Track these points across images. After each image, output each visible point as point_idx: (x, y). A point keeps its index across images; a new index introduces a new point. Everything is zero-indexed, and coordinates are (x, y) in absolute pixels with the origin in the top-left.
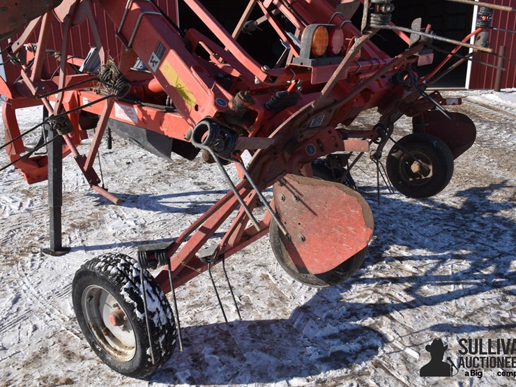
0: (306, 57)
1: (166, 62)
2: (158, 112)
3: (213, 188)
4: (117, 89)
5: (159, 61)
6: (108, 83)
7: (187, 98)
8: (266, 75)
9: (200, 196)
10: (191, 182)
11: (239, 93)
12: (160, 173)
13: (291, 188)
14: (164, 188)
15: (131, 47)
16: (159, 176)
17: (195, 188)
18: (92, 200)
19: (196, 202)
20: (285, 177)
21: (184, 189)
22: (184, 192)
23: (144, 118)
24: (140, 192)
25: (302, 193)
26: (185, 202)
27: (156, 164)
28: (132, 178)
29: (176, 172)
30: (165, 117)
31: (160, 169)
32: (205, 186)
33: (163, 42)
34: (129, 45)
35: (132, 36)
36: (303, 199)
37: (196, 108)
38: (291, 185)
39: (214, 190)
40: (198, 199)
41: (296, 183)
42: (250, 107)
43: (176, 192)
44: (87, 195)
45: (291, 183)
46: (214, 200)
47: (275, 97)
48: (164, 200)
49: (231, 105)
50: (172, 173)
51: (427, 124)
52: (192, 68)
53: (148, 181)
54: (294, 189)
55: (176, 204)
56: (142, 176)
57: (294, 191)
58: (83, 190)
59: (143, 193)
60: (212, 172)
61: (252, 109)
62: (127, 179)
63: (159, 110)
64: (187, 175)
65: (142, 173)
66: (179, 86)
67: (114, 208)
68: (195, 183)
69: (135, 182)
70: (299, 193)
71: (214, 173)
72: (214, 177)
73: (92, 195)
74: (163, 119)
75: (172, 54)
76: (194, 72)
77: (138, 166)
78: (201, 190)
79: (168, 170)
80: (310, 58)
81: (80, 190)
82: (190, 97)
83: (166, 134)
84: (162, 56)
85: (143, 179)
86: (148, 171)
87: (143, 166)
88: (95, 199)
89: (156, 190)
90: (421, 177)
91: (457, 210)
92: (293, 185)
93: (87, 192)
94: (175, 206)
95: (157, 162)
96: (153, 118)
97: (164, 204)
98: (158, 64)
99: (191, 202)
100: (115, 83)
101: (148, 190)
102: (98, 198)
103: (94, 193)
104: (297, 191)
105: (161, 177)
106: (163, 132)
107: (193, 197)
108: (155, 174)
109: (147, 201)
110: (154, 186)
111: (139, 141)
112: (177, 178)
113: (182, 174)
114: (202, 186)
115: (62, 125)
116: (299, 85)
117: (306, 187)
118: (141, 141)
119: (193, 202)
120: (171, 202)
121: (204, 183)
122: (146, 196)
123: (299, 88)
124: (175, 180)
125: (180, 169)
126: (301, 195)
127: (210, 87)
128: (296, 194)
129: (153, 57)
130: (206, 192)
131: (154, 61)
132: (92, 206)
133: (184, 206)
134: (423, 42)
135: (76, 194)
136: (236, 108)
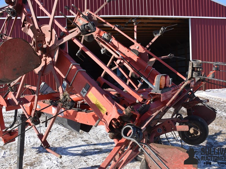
0: (157, 89)
1: (90, 93)
2: (74, 111)
3: (92, 142)
4: (70, 106)
5: (87, 92)
6: (65, 103)
7: (102, 109)
8: (142, 99)
9: (86, 147)
10: (80, 140)
11: (129, 107)
12: (65, 136)
13: (153, 150)
14: (69, 143)
15: (71, 85)
16: (65, 137)
17: (83, 143)
18: (35, 151)
19: (85, 150)
20: (150, 145)
21: (78, 144)
22: (78, 145)
23: (67, 114)
24: (57, 146)
25: (159, 152)
26: (79, 150)
27: (63, 132)
28: (53, 139)
29: (73, 135)
30: (77, 114)
31: (65, 134)
32: (88, 142)
33: (89, 83)
34: (71, 84)
35: (73, 80)
36: (159, 155)
37: (107, 114)
38: (153, 148)
39: (92, 143)
40: (85, 149)
41: (156, 147)
42: (134, 113)
43: (74, 145)
44: (32, 148)
45: (153, 147)
46: (93, 148)
47: (141, 107)
48: (69, 149)
49: (125, 113)
50: (71, 136)
51: (194, 111)
52: (104, 95)
53: (61, 140)
54: (155, 150)
55: (76, 151)
56: (57, 138)
57: (155, 151)
58: (30, 145)
59: (59, 146)
60: (89, 135)
61: (135, 114)
62: (50, 139)
63: (74, 110)
64: (78, 137)
65: (57, 136)
66: (97, 104)
67: (46, 154)
68: (83, 141)
69: (55, 141)
70: (158, 152)
71: (91, 135)
72: (91, 137)
73: (34, 148)
74: (77, 115)
75: (93, 89)
76: (105, 97)
77: (55, 133)
78: (86, 144)
79: (69, 134)
80: (160, 90)
81: (28, 146)
82: (103, 109)
83: (78, 121)
84: (88, 90)
85: (58, 139)
86: (60, 135)
87: (57, 132)
88: (36, 150)
89: (65, 145)
90: (194, 135)
91: (204, 147)
92: (154, 148)
93: (32, 147)
94: (75, 152)
95: (63, 130)
96: (71, 114)
97: (70, 152)
98: (86, 93)
99: (82, 150)
100: (68, 103)
101: (61, 144)
102: (38, 150)
103: (35, 147)
104: (156, 151)
105: (66, 138)
106: (77, 120)
107: (83, 148)
108: (63, 137)
109: (61, 150)
110: (63, 143)
111: (63, 124)
112: (74, 138)
113: (76, 136)
114: (86, 142)
115: (35, 121)
116: (151, 101)
117: (161, 149)
118: (65, 124)
119: (83, 150)
120: (73, 151)
121: (87, 141)
122: (61, 148)
123: (152, 103)
124: (73, 139)
125: (74, 134)
126: (159, 153)
127: (114, 104)
128: (156, 153)
129: (83, 90)
130: (88, 145)
131: (84, 92)
132: (35, 154)
133: (80, 152)
134: (201, 80)
135: (27, 147)
136: (128, 114)
